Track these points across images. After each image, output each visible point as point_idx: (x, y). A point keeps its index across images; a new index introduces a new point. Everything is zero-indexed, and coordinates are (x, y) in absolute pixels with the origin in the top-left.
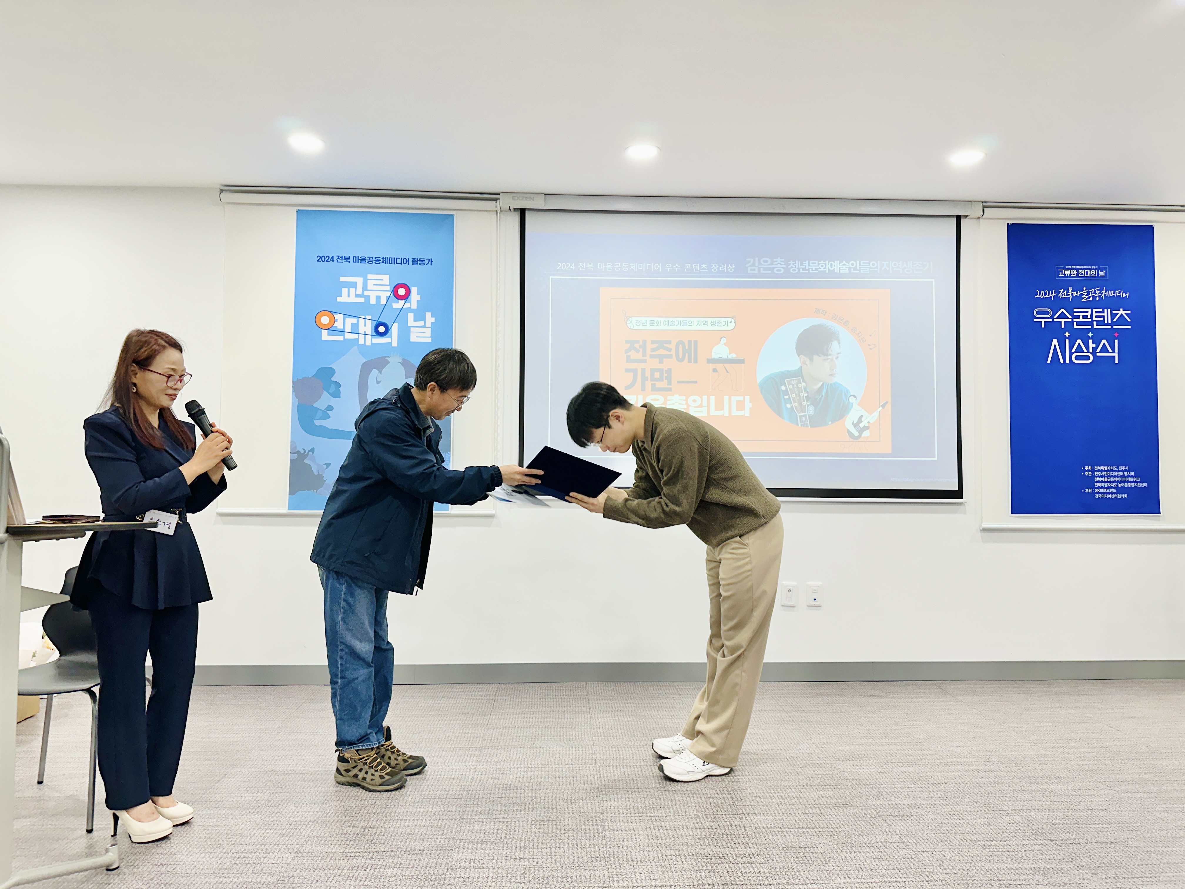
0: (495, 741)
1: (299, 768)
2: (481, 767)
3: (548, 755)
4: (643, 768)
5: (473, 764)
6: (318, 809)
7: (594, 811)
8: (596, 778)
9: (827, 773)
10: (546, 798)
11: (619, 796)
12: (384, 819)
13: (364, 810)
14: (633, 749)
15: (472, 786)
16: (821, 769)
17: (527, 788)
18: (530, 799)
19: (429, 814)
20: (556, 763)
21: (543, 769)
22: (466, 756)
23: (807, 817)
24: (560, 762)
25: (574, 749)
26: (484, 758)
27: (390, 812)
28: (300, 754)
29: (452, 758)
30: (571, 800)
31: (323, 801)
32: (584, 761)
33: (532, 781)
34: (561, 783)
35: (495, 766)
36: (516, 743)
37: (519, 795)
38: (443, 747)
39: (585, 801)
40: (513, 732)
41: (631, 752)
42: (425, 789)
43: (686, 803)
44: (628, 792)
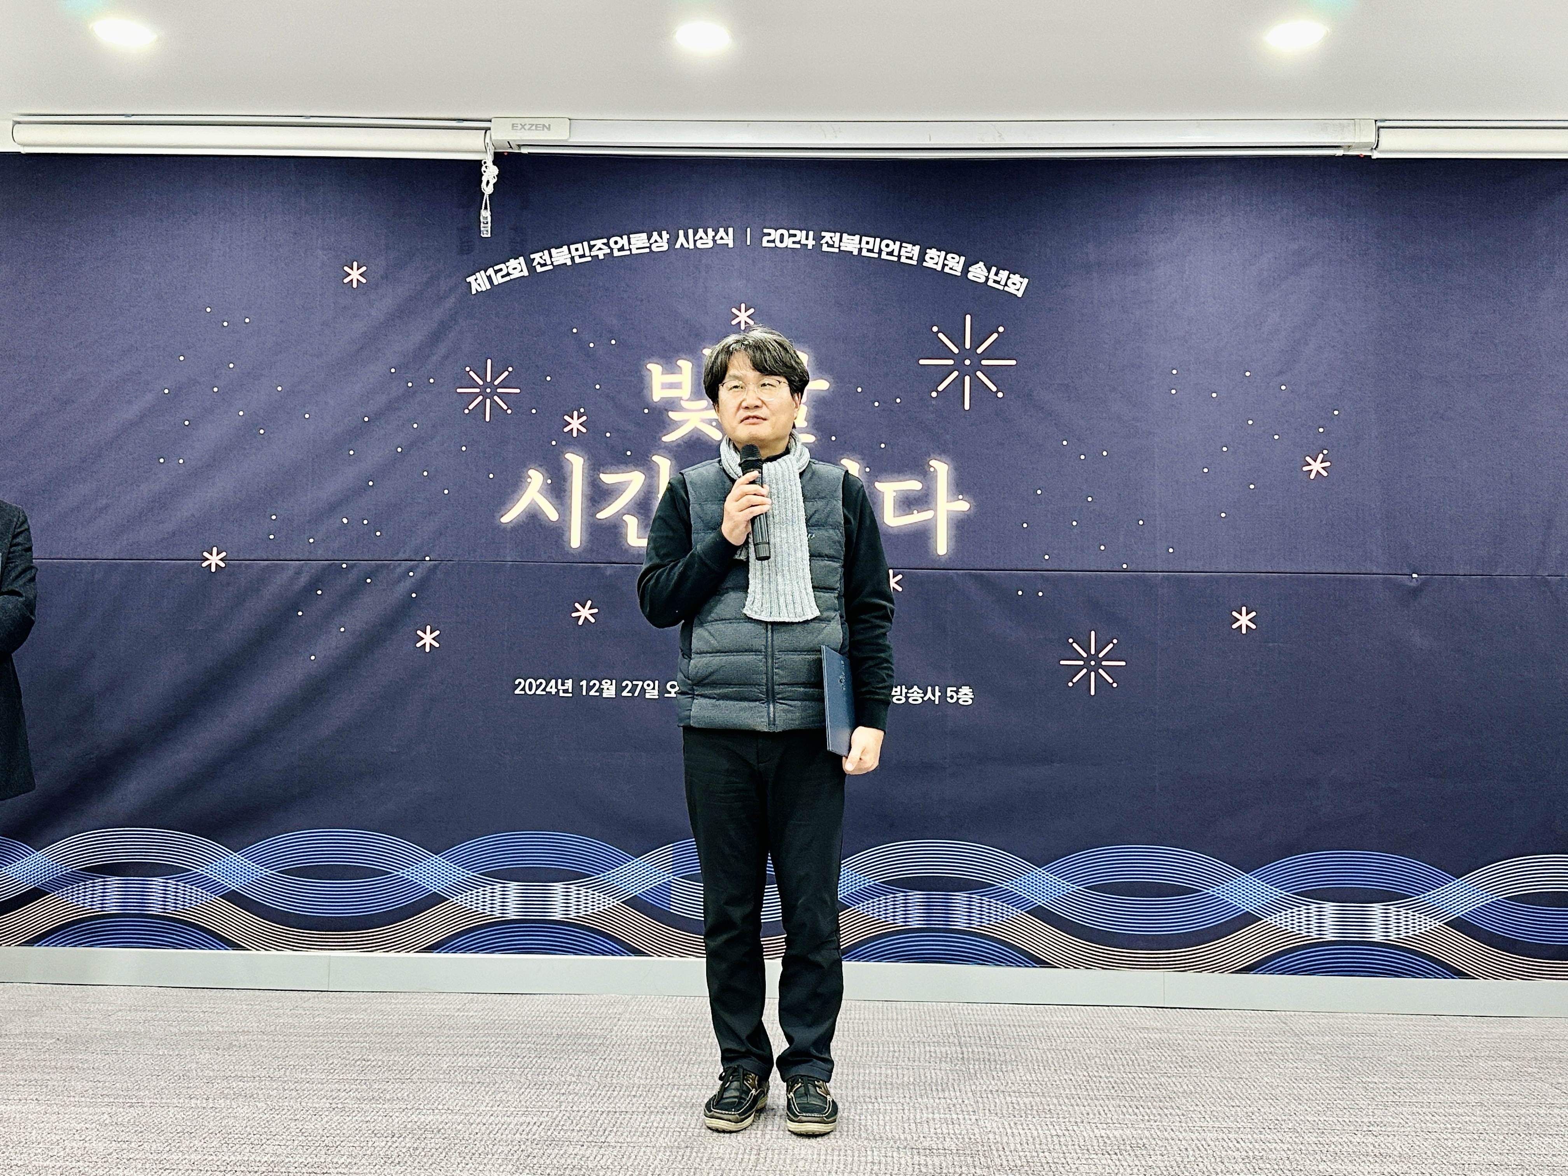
0: (408, 1072)
1: (49, 1097)
2: (356, 1106)
3: (484, 1093)
4: (635, 1116)
5: (346, 1102)
6: (41, 1150)
7: (501, 1169)
8: (542, 1126)
9: (957, 1132)
10: (433, 1150)
11: (562, 1152)
12: (140, 1166)
13: (114, 1154)
14: (640, 1089)
16: (951, 1126)
17: (410, 1136)
18: (404, 1150)
19: (218, 1163)
20: (490, 1105)
21: (461, 1111)
22: (342, 1090)
24: (498, 1103)
25: (537, 1086)
26: (371, 1094)
27: (155, 1158)
28: (63, 1078)
29: (316, 1092)
31: (55, 1140)
32: (540, 1103)
33: (427, 1127)
34: (477, 1131)
35: (380, 1106)
36: (442, 1077)
37: (389, 1144)
38: (313, 1076)
39: (496, 1156)
40: (448, 1060)
41: (633, 1093)
42: (236, 1132)
43: (670, 1163)
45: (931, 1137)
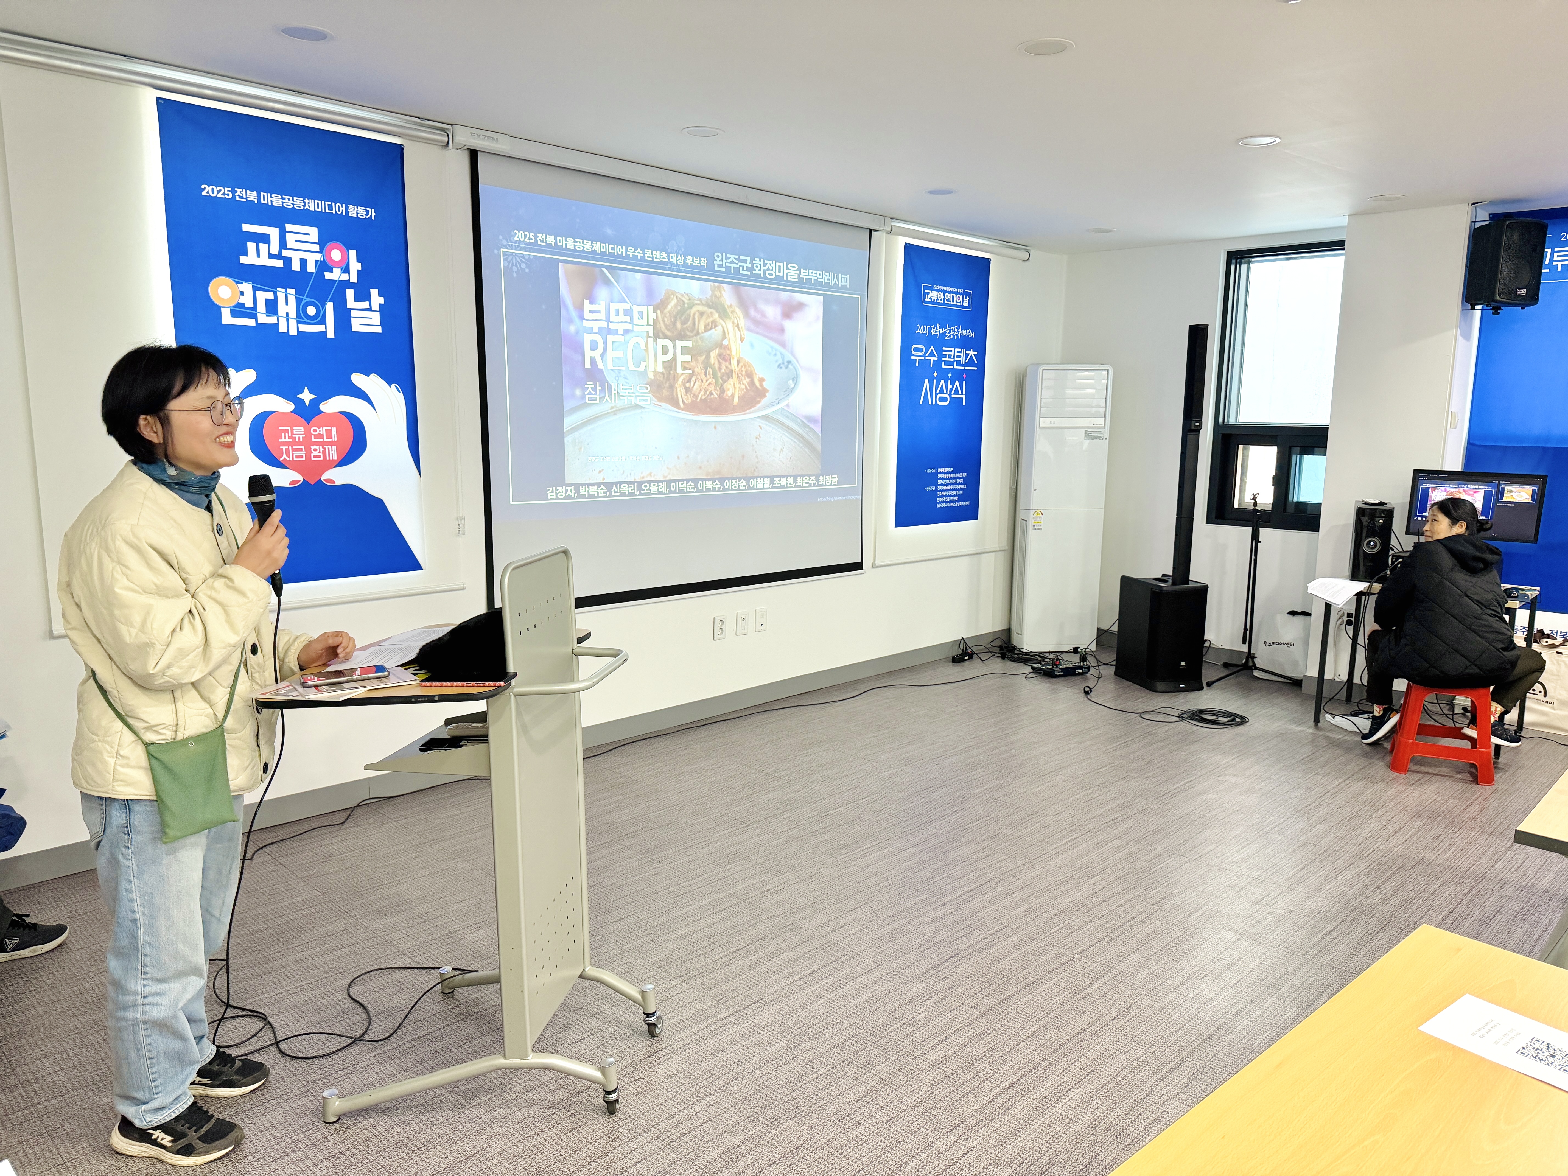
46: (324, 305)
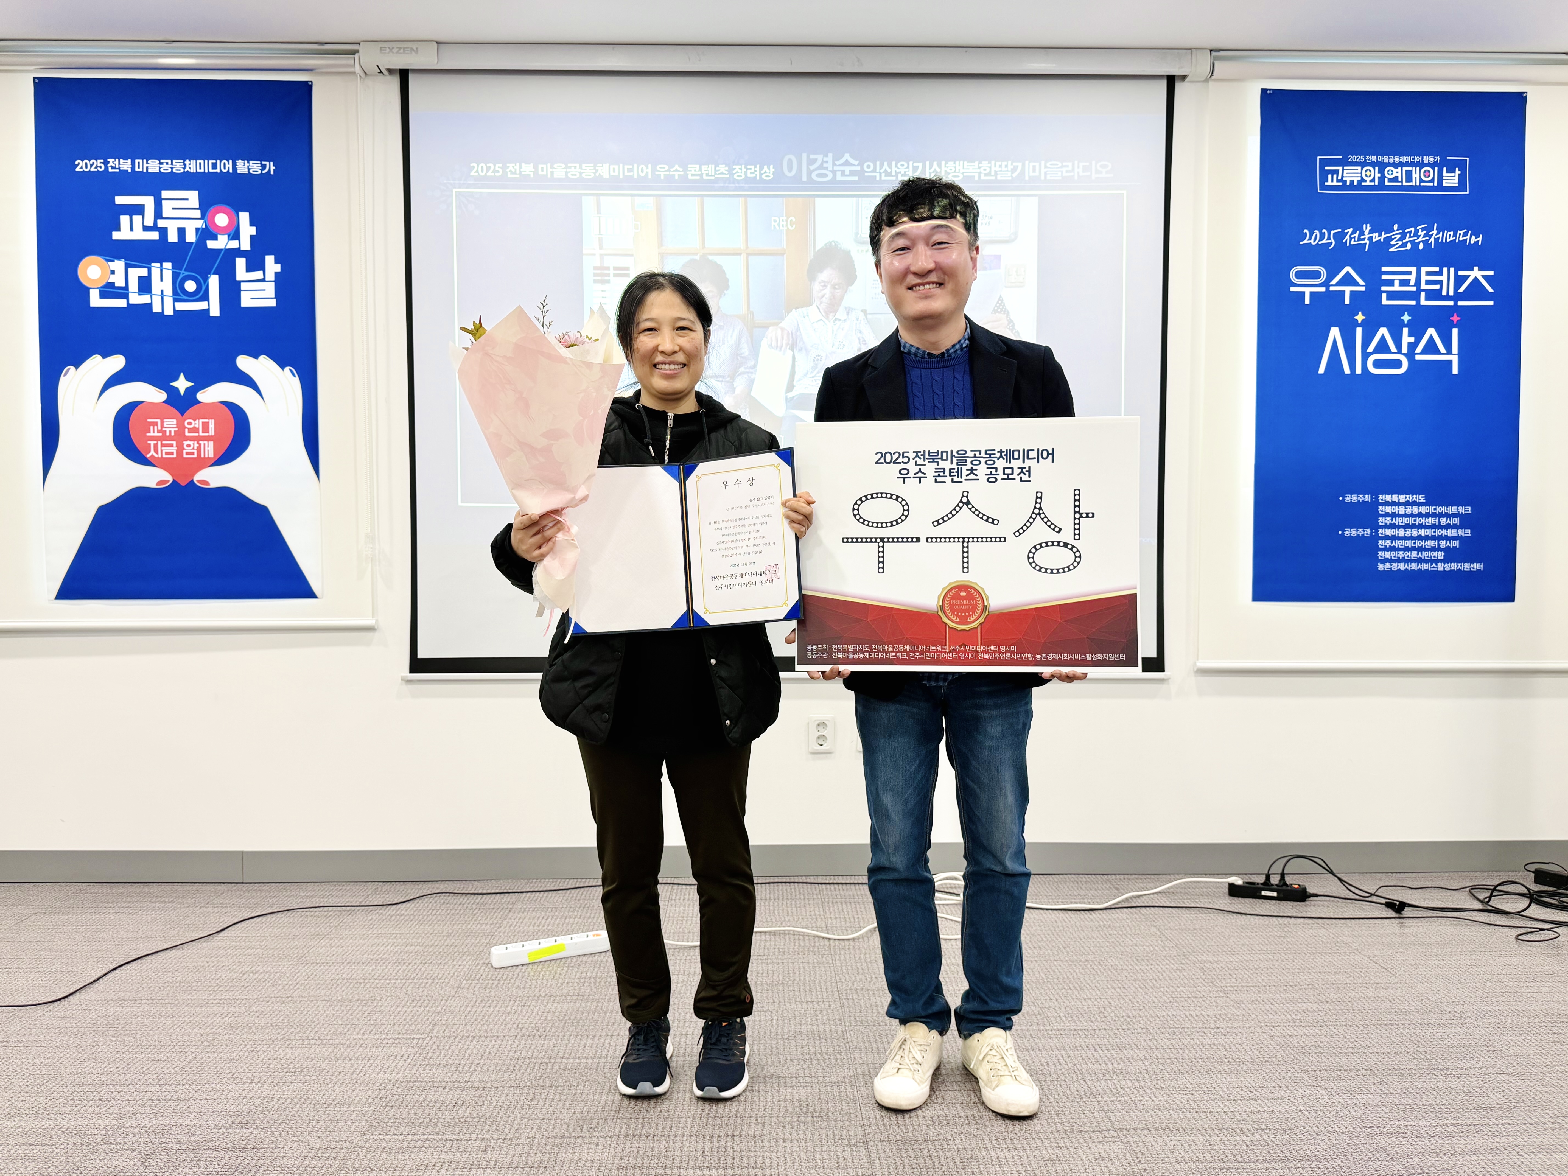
2: (226, 1037)
7: (352, 1129)
8: (409, 1061)
10: (289, 1101)
15: (178, 1077)
23: (729, 1144)
24: (372, 1028)
30: (329, 1105)
34: (341, 1069)
35: (249, 1036)
39: (352, 1109)
44: (445, 1088)
45: (798, 1060)
46: (206, 279)
